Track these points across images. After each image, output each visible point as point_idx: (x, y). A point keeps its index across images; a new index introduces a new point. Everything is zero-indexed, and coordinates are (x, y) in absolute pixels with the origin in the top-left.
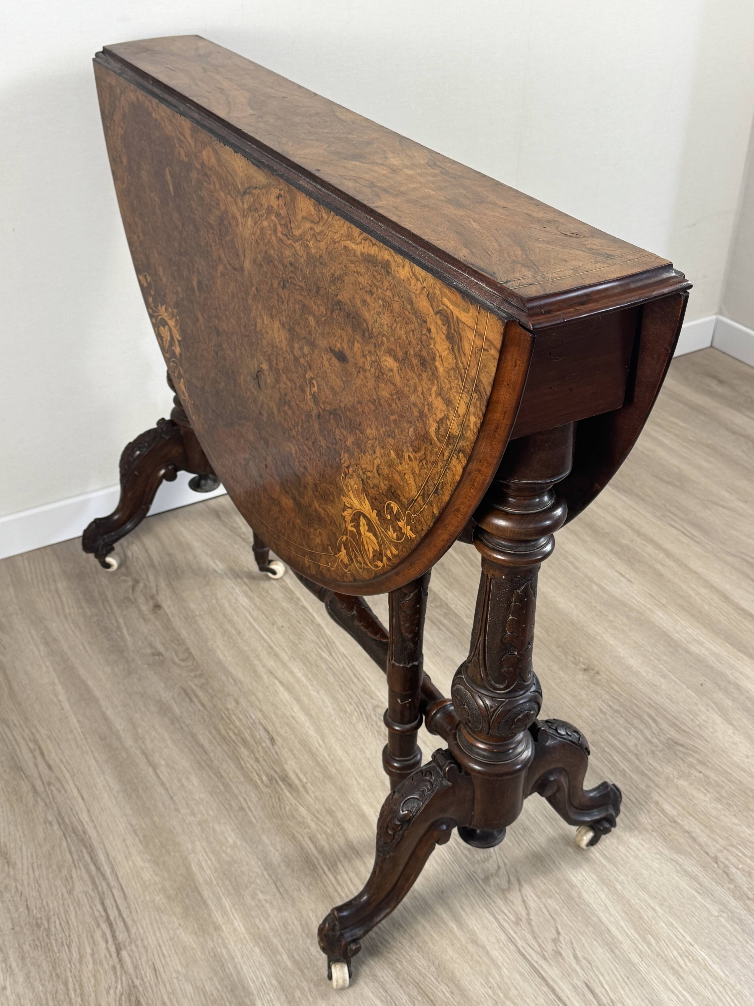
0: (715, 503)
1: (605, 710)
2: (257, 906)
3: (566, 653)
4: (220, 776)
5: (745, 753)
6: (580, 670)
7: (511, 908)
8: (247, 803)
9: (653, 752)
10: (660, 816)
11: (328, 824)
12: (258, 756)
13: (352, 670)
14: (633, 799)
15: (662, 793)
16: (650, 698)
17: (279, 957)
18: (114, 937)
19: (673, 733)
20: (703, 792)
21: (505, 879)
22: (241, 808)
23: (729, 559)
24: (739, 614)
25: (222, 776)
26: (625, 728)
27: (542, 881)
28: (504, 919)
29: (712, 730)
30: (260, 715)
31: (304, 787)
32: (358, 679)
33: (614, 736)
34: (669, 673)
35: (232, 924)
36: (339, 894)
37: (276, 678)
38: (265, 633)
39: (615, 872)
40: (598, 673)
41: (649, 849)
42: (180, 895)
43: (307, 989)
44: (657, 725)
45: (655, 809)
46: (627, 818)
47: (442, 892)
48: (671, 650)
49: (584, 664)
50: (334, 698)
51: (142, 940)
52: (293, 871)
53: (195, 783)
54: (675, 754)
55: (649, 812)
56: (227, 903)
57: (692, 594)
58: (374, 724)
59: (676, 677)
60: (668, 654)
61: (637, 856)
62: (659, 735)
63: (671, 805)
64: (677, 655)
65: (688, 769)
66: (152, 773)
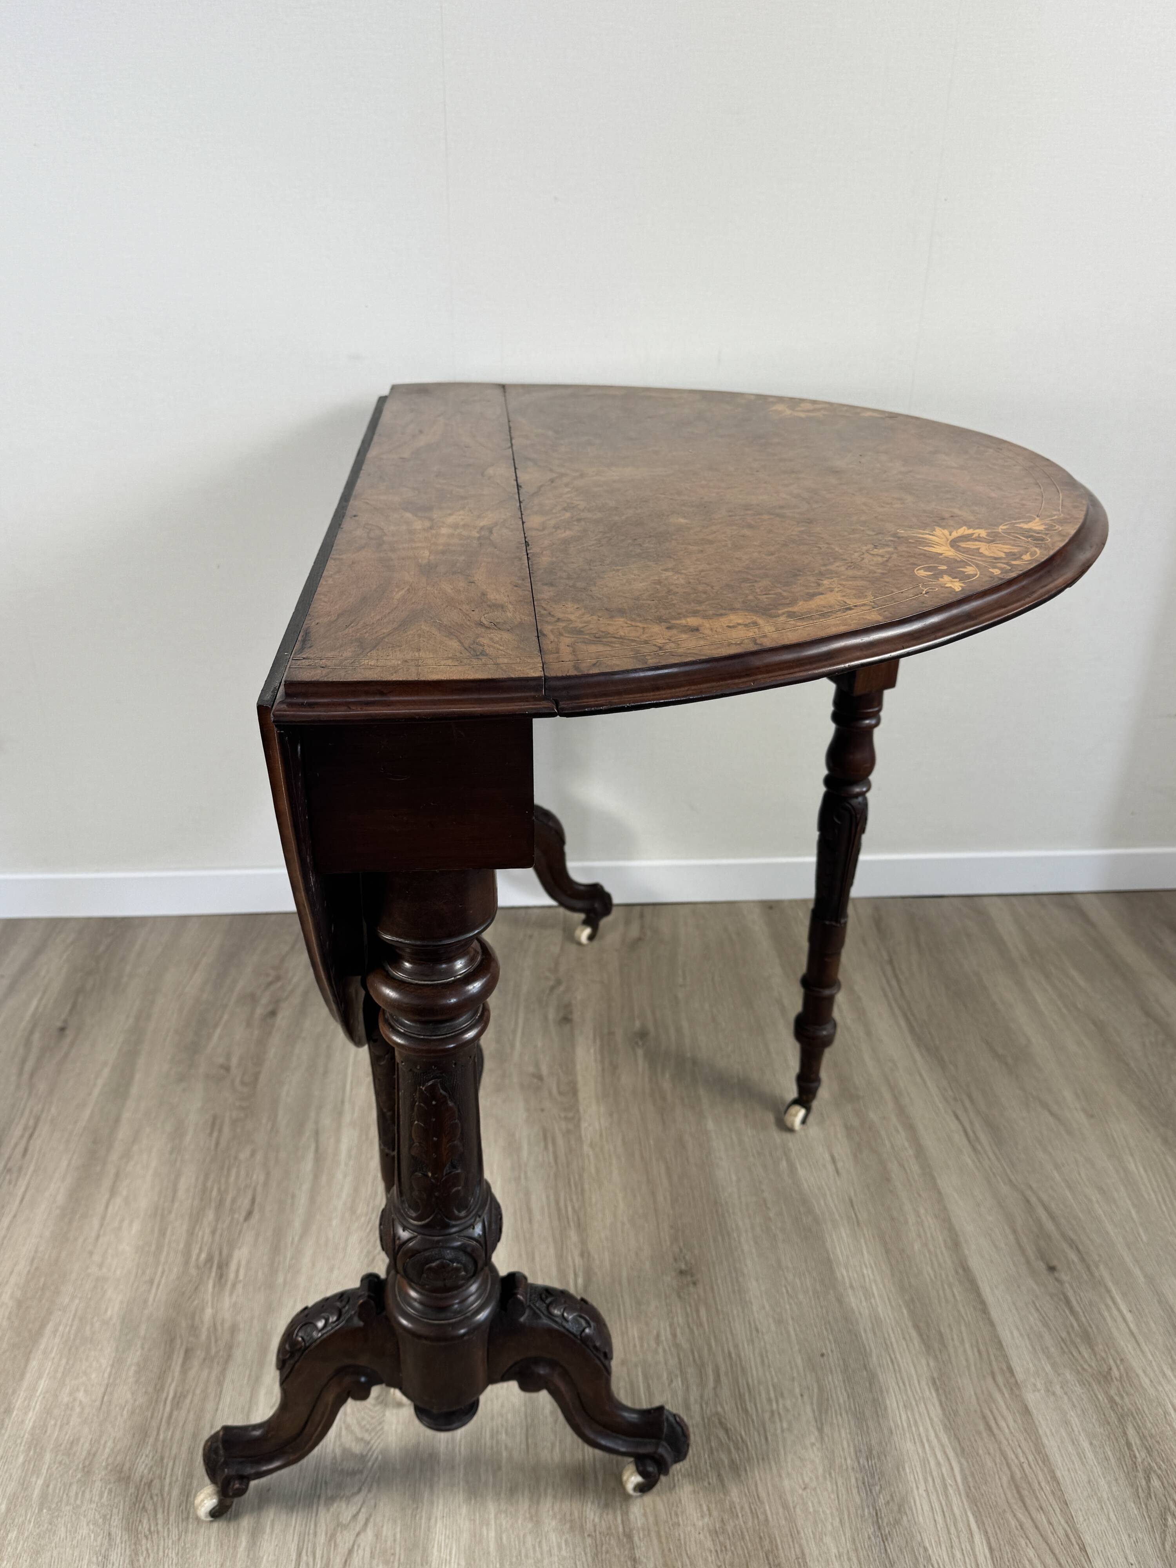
0: (1045, 1106)
1: (663, 1338)
2: (67, 1405)
3: (674, 1240)
4: (163, 1233)
5: (807, 1480)
6: (675, 1270)
7: (329, 1553)
8: (162, 1277)
11: (219, 1342)
12: (219, 1226)
16: (736, 1346)
17: (34, 1479)
19: (728, 1408)
20: (702, 1511)
22: (151, 1282)
23: (1004, 1189)
24: (957, 1273)
25: (164, 1235)
26: (670, 1374)
29: (785, 1425)
30: (262, 1178)
31: (234, 1285)
34: (790, 1322)
35: (26, 1413)
36: (158, 1434)
37: (317, 1142)
38: (352, 1083)
40: (695, 1283)
41: (564, 1558)
42: (8, 1354)
43: (26, 1534)
44: (716, 1387)
48: (818, 1288)
49: (686, 1263)
50: (356, 1190)
52: (137, 1381)
53: (133, 1231)
54: (709, 1440)
56: (42, 1386)
57: (912, 1219)
59: (795, 1329)
60: (811, 1293)
61: (542, 1561)
62: (707, 1404)
63: (644, 1509)
64: (821, 1299)
65: (709, 1468)
66: (104, 1201)
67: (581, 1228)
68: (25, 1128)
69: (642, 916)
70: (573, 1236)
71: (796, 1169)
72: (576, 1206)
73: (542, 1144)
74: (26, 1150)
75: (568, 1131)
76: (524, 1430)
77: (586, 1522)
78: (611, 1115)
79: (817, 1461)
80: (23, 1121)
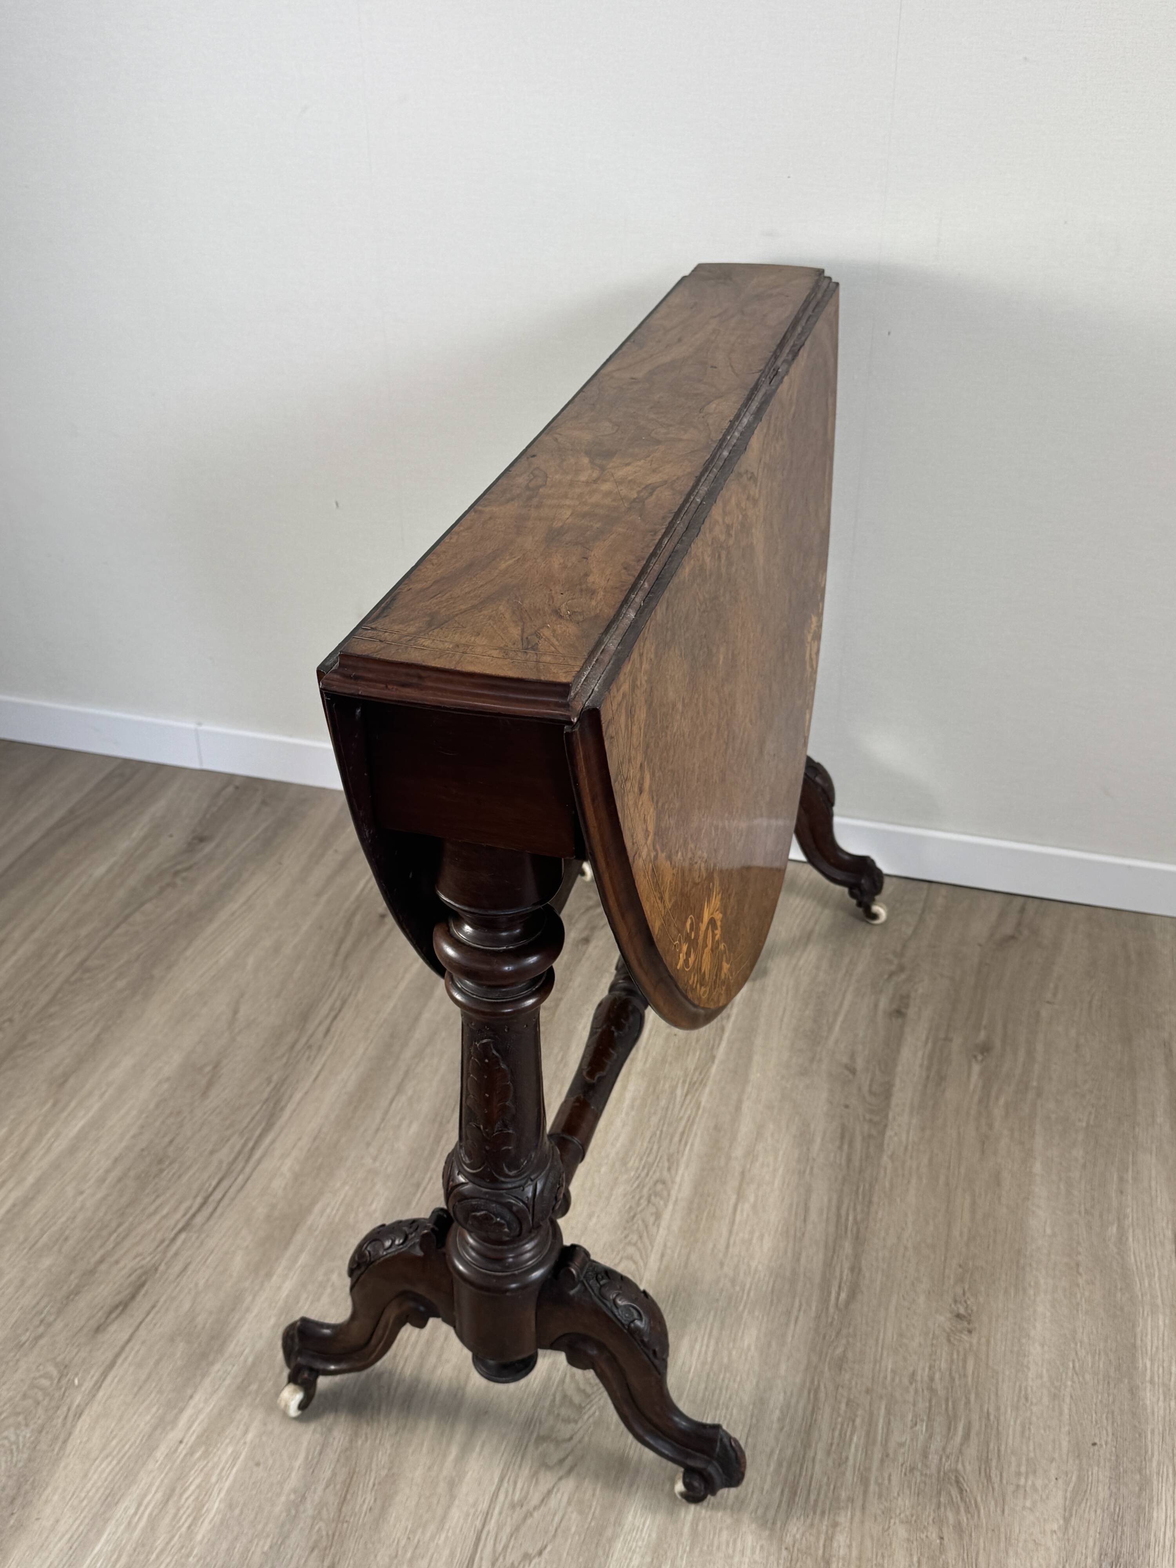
1: (919, 1378)
3: (960, 1280)
6: (951, 1312)
7: (529, 1487)
9: (912, 1469)
10: (818, 1540)
13: (685, 1127)
14: (813, 1497)
15: (857, 1519)
16: (998, 1409)
18: (194, 1216)
19: (969, 1469)
21: (561, 1455)
22: (418, 1185)
26: (916, 1416)
27: (594, 1490)
28: (507, 1492)
29: (1028, 1504)
32: (680, 1141)
33: (888, 1412)
34: (1068, 1400)
35: (284, 1281)
39: (684, 1551)
40: (970, 1332)
41: (755, 1562)
42: (278, 1222)
44: (962, 1444)
45: (824, 1528)
46: (777, 1511)
47: (486, 1412)
48: (1112, 1374)
49: (967, 1308)
50: (632, 1142)
51: (207, 1236)
53: (411, 1132)
54: (939, 1493)
55: (812, 1525)
56: (303, 1259)
58: (637, 1197)
59: (1070, 1409)
60: (1101, 1377)
61: (732, 1557)
62: (948, 1457)
63: (850, 1541)
64: (1112, 1385)
65: (931, 1522)
66: (390, 1096)
67: (859, 1240)
68: (331, 1009)
69: (1023, 910)
70: (848, 1247)
71: (1127, 1239)
72: (859, 1217)
73: (837, 1143)
74: (328, 1031)
75: (870, 1136)
76: (746, 1430)
77: (786, 1535)
78: (923, 1129)
79: (1053, 1549)
80: (331, 1001)
